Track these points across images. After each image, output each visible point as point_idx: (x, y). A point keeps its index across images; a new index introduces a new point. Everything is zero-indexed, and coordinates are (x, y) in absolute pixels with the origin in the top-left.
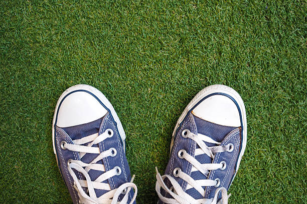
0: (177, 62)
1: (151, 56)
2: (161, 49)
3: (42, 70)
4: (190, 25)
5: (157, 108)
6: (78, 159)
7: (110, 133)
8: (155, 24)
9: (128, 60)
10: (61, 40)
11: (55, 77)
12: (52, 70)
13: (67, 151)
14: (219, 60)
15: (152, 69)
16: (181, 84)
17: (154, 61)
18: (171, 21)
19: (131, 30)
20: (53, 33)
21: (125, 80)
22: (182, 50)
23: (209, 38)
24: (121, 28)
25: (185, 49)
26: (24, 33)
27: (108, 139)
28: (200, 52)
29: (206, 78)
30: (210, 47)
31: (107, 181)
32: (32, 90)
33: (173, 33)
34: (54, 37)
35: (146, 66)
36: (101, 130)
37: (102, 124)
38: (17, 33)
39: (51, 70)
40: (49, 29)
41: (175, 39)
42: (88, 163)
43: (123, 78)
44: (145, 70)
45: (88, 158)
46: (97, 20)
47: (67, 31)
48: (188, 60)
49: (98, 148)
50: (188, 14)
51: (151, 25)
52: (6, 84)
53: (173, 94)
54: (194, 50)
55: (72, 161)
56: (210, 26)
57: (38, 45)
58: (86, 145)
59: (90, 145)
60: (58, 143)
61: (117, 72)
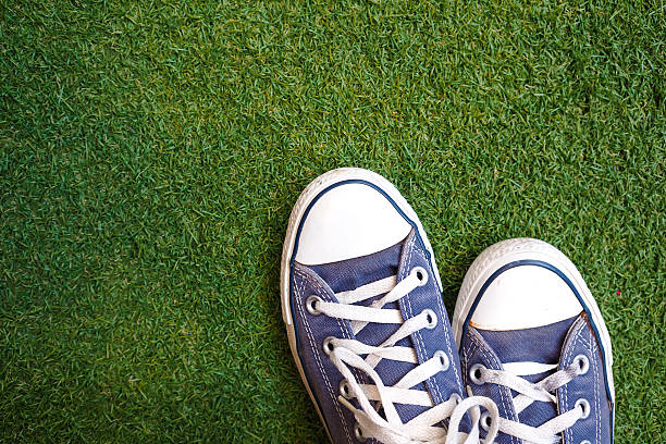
0: (562, 112)
1: (502, 96)
2: (527, 82)
3: (257, 115)
4: (595, 31)
5: (512, 214)
6: (349, 336)
7: (420, 276)
8: (516, 24)
9: (452, 104)
10: (303, 50)
11: (286, 133)
12: (280, 117)
13: (322, 319)
14: (654, 114)
15: (505, 127)
16: (567, 161)
17: (511, 107)
18: (555, 20)
19: (462, 36)
20: (286, 33)
21: (443, 148)
22: (574, 87)
23: (635, 62)
24: (440, 30)
25: (581, 83)
26: (220, 30)
27: (418, 289)
28: (614, 92)
29: (622, 152)
30: (635, 83)
31: (423, 386)
32: (232, 160)
33: (556, 47)
34: (288, 44)
35: (492, 118)
36: (402, 270)
37: (404, 257)
38: (206, 29)
39: (278, 117)
40: (277, 25)
41: (559, 61)
42: (377, 346)
43: (438, 142)
44: (490, 126)
45: (374, 334)
46: (386, 9)
47: (319, 31)
48: (586, 110)
49: (395, 312)
50: (592, 6)
51: (509, 27)
52: (172, 145)
53: (547, 183)
54: (601, 88)
55: (335, 341)
56: (640, 35)
57: (249, 58)
58: (366, 303)
59: (377, 304)
60: (299, 299)
61: (425, 128)
